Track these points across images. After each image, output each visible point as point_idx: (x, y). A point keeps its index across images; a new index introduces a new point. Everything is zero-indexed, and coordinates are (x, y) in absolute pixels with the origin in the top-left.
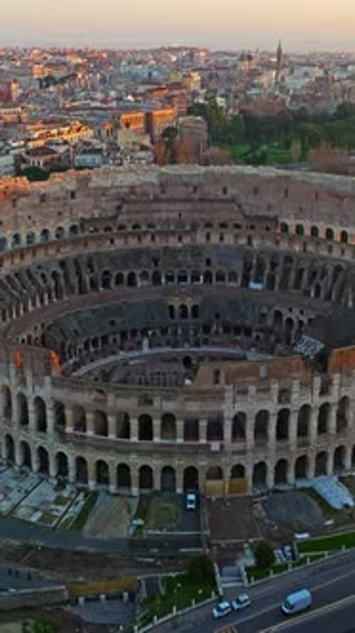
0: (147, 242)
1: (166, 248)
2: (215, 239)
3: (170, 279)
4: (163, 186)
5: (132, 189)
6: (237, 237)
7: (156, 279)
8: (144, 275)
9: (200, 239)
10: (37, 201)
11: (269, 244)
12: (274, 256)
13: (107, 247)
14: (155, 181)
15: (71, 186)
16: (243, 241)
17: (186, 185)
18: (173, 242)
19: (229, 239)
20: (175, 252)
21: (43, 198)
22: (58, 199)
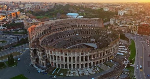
0: (57, 32)
1: (61, 32)
2: (68, 29)
3: (64, 37)
4: (56, 23)
5: (51, 24)
6: (71, 28)
7: (61, 37)
8: (60, 37)
9: (66, 30)
10: (37, 29)
11: (77, 29)
12: (79, 30)
13: (52, 34)
14: (55, 22)
15: (42, 25)
16: (72, 29)
17: (60, 22)
18: (61, 31)
19: (70, 29)
20: (62, 33)
21: (38, 28)
22: (40, 28)
